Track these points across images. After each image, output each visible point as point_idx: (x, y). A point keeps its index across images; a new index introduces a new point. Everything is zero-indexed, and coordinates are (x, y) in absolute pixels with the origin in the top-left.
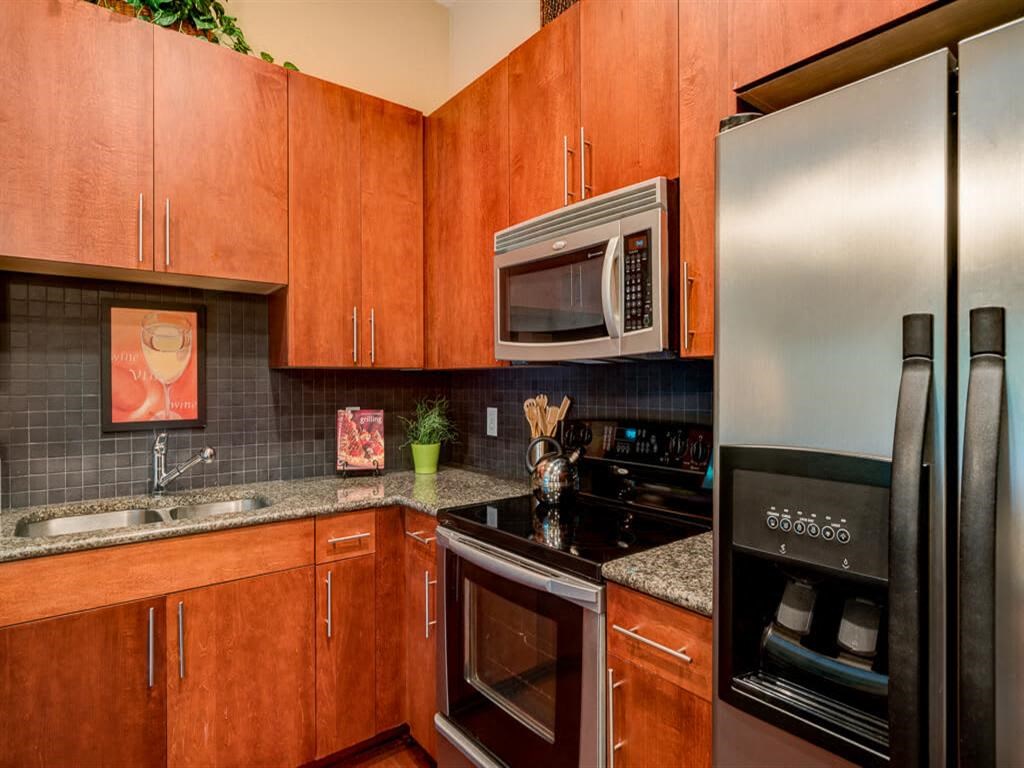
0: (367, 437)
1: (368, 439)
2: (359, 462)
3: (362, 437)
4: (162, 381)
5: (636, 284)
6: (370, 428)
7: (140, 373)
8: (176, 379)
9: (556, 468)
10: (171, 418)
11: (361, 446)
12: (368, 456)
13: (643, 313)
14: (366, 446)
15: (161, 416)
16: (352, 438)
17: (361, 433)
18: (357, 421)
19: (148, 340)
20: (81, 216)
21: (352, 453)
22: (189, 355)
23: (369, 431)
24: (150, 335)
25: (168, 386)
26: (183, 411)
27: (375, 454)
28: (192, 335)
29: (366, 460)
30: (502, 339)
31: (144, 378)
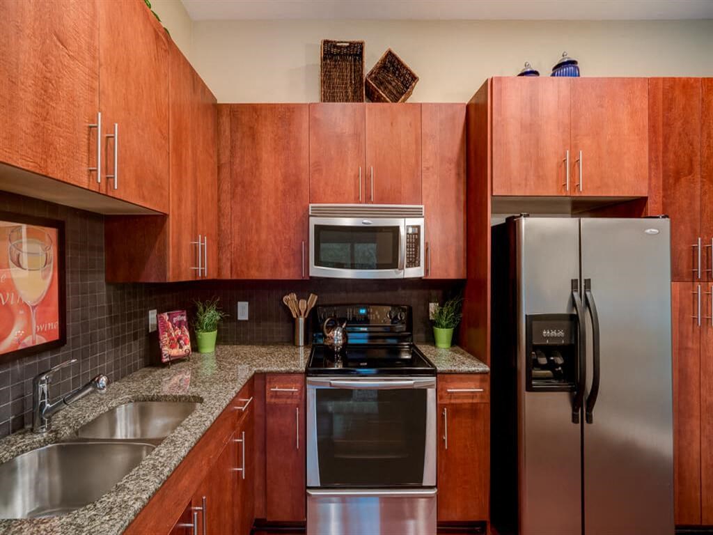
0: (179, 332)
1: (179, 334)
2: (176, 352)
3: (176, 333)
4: (29, 303)
5: (412, 248)
6: (180, 324)
7: (8, 294)
8: (41, 300)
9: (339, 332)
10: (37, 343)
11: (176, 340)
12: (181, 347)
13: (415, 260)
14: (179, 339)
15: (28, 342)
16: (170, 335)
17: (175, 330)
18: (171, 321)
19: (15, 260)
20: (45, 119)
21: (172, 347)
22: (51, 273)
23: (179, 327)
24: (18, 252)
25: (34, 307)
26: (48, 332)
27: (185, 344)
28: (53, 252)
29: (181, 350)
30: (315, 265)
31: (12, 303)
